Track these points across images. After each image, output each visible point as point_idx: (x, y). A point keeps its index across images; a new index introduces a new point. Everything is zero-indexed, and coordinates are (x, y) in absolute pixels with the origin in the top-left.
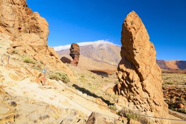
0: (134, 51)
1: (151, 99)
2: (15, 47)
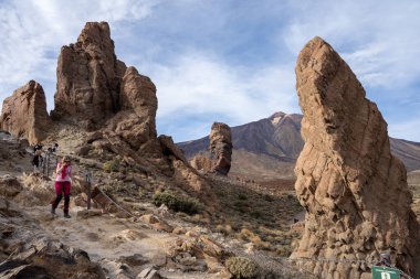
2: (90, 142)
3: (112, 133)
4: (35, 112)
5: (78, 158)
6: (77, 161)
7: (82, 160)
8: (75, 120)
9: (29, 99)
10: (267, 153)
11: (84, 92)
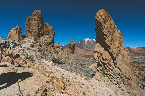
0: (105, 36)
1: (122, 74)
2: (35, 44)
3: (41, 42)
4: (19, 35)
5: (30, 48)
6: (30, 49)
7: (31, 48)
8: (31, 38)
9: (16, 31)
10: (84, 49)
11: (34, 30)
